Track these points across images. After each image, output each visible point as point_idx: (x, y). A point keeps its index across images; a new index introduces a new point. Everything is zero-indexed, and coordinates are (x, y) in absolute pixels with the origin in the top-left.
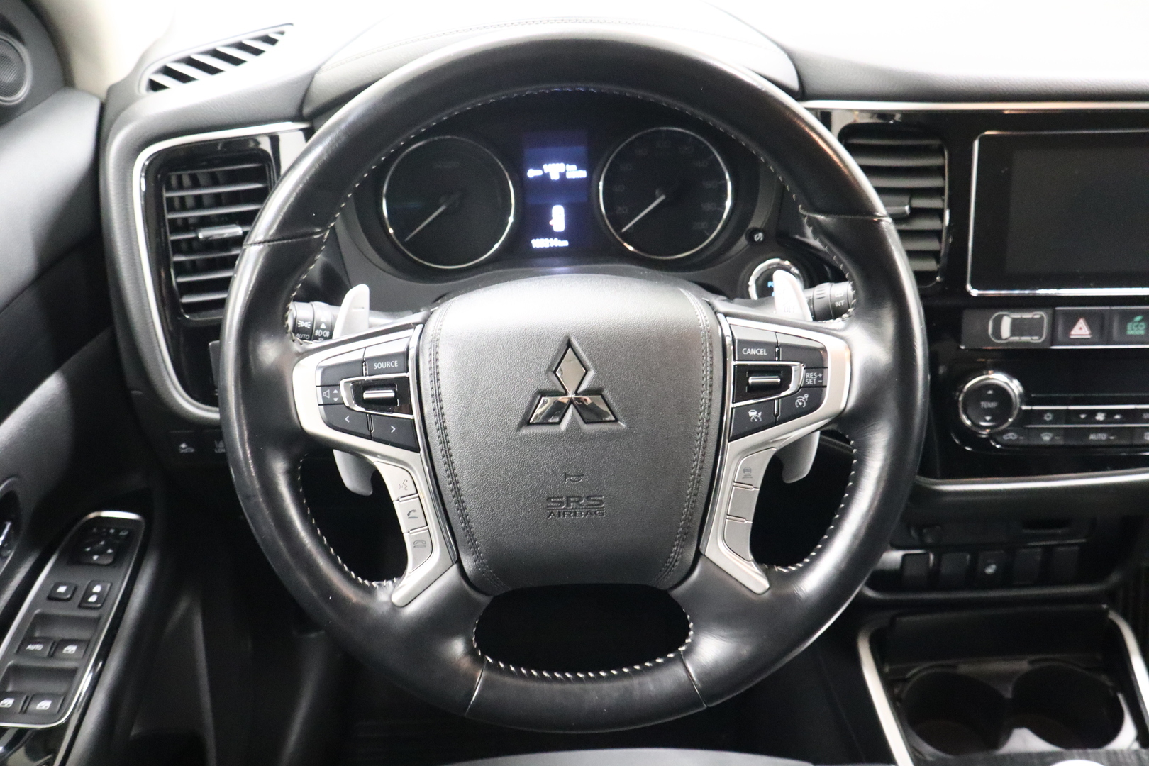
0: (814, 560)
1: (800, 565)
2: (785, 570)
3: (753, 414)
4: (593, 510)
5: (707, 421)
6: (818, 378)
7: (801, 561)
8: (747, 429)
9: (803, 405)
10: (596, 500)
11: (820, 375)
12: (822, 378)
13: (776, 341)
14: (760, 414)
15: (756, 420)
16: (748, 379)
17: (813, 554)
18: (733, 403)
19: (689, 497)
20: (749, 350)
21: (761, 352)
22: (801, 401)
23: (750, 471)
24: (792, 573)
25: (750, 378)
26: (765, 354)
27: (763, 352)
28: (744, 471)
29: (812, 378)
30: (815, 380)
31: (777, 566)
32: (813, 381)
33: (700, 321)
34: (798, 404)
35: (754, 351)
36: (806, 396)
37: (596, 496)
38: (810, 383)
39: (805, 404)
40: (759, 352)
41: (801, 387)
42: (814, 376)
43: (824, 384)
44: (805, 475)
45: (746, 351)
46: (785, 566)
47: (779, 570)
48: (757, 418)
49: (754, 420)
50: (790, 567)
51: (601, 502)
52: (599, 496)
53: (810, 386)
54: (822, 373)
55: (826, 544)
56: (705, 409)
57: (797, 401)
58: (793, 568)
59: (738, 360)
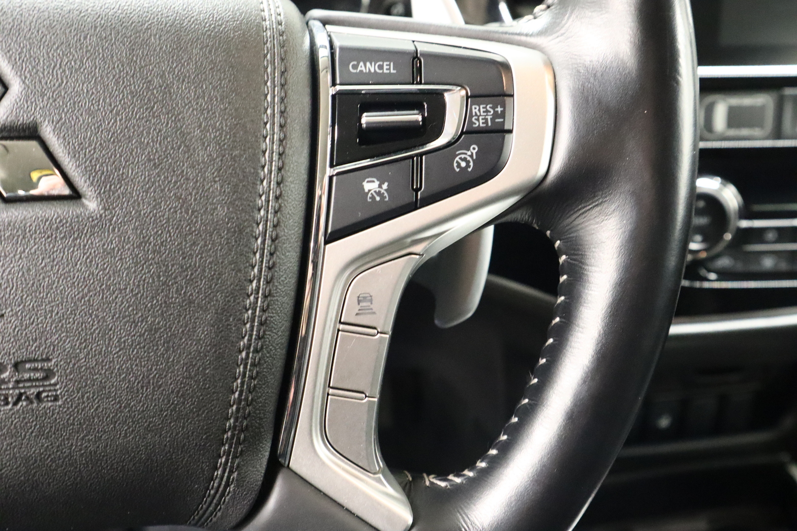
0: (496, 463)
1: (470, 474)
2: (443, 484)
3: (371, 186)
4: (34, 391)
5: (277, 198)
6: (496, 115)
7: (471, 466)
8: (360, 216)
9: (468, 166)
10: (35, 370)
11: (499, 109)
12: (503, 115)
13: (413, 48)
14: (385, 186)
15: (378, 199)
16: (360, 118)
17: (493, 452)
18: (332, 166)
19: (244, 354)
20: (362, 64)
21: (385, 67)
22: (464, 160)
23: (371, 301)
24: (457, 489)
25: (365, 114)
26: (392, 71)
27: (388, 68)
28: (359, 302)
29: (482, 115)
30: (489, 118)
31: (428, 475)
32: (486, 120)
33: (266, 14)
34: (459, 165)
35: (371, 67)
36: (474, 150)
37: (35, 360)
38: (479, 123)
39: (471, 164)
40: (381, 67)
41: (462, 133)
42: (487, 111)
43: (507, 127)
44: (470, 314)
45: (355, 67)
46: (443, 476)
47: (431, 483)
48: (379, 193)
49: (373, 197)
50: (451, 477)
51: (49, 374)
52: (43, 360)
53: (479, 131)
54: (504, 106)
55: (517, 433)
56: (270, 172)
57: (457, 159)
58: (458, 480)
59: (341, 84)
